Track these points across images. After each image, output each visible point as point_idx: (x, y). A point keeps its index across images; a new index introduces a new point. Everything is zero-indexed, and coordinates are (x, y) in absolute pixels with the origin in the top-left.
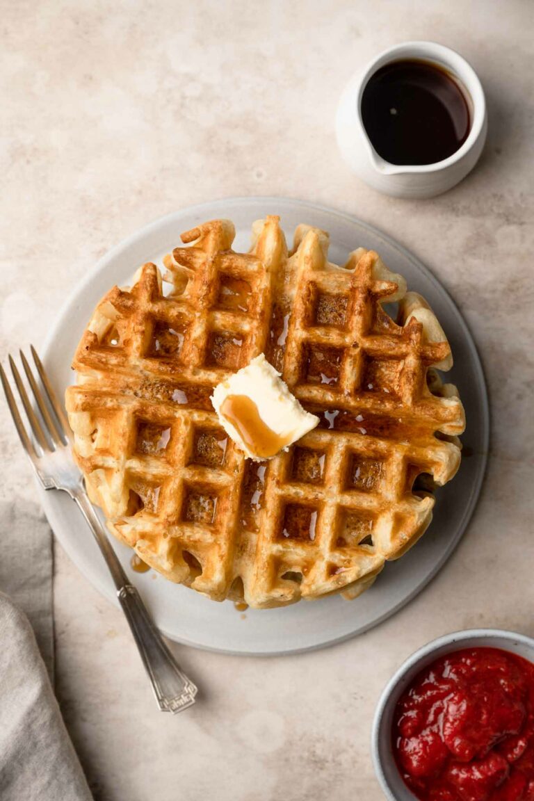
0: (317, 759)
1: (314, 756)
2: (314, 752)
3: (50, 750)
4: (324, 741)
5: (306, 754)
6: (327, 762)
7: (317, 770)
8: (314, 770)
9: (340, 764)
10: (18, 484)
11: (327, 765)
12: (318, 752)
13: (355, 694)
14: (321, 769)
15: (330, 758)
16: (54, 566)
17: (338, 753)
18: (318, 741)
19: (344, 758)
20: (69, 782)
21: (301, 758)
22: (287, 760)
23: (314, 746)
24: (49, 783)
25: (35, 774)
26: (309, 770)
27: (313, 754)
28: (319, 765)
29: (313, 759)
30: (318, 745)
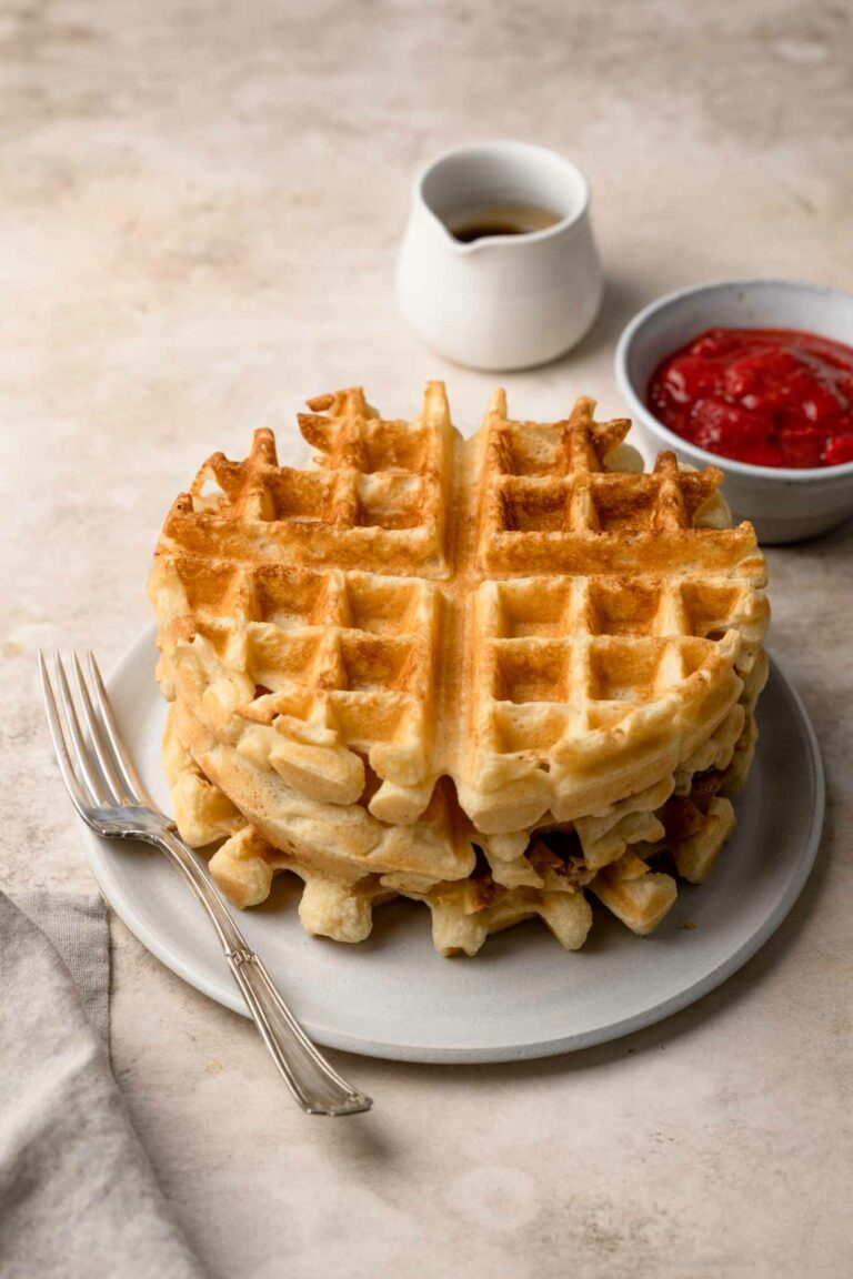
0: (601, 1236)
1: (595, 1231)
2: (595, 1225)
3: (109, 1139)
4: (611, 1207)
5: (581, 1229)
6: (622, 1239)
7: (604, 1252)
8: (599, 1253)
9: (646, 1241)
10: (53, 879)
11: (622, 1243)
12: (603, 1224)
13: (659, 1134)
14: (612, 1250)
15: (626, 1231)
16: (111, 978)
17: (640, 1225)
18: (600, 1207)
19: (649, 1231)
20: (143, 1194)
21: (572, 1236)
22: (545, 1240)
23: (593, 1216)
24: (107, 1190)
25: (80, 1172)
26: (590, 1254)
27: (595, 1227)
28: (607, 1245)
29: (595, 1236)
30: (600, 1214)
